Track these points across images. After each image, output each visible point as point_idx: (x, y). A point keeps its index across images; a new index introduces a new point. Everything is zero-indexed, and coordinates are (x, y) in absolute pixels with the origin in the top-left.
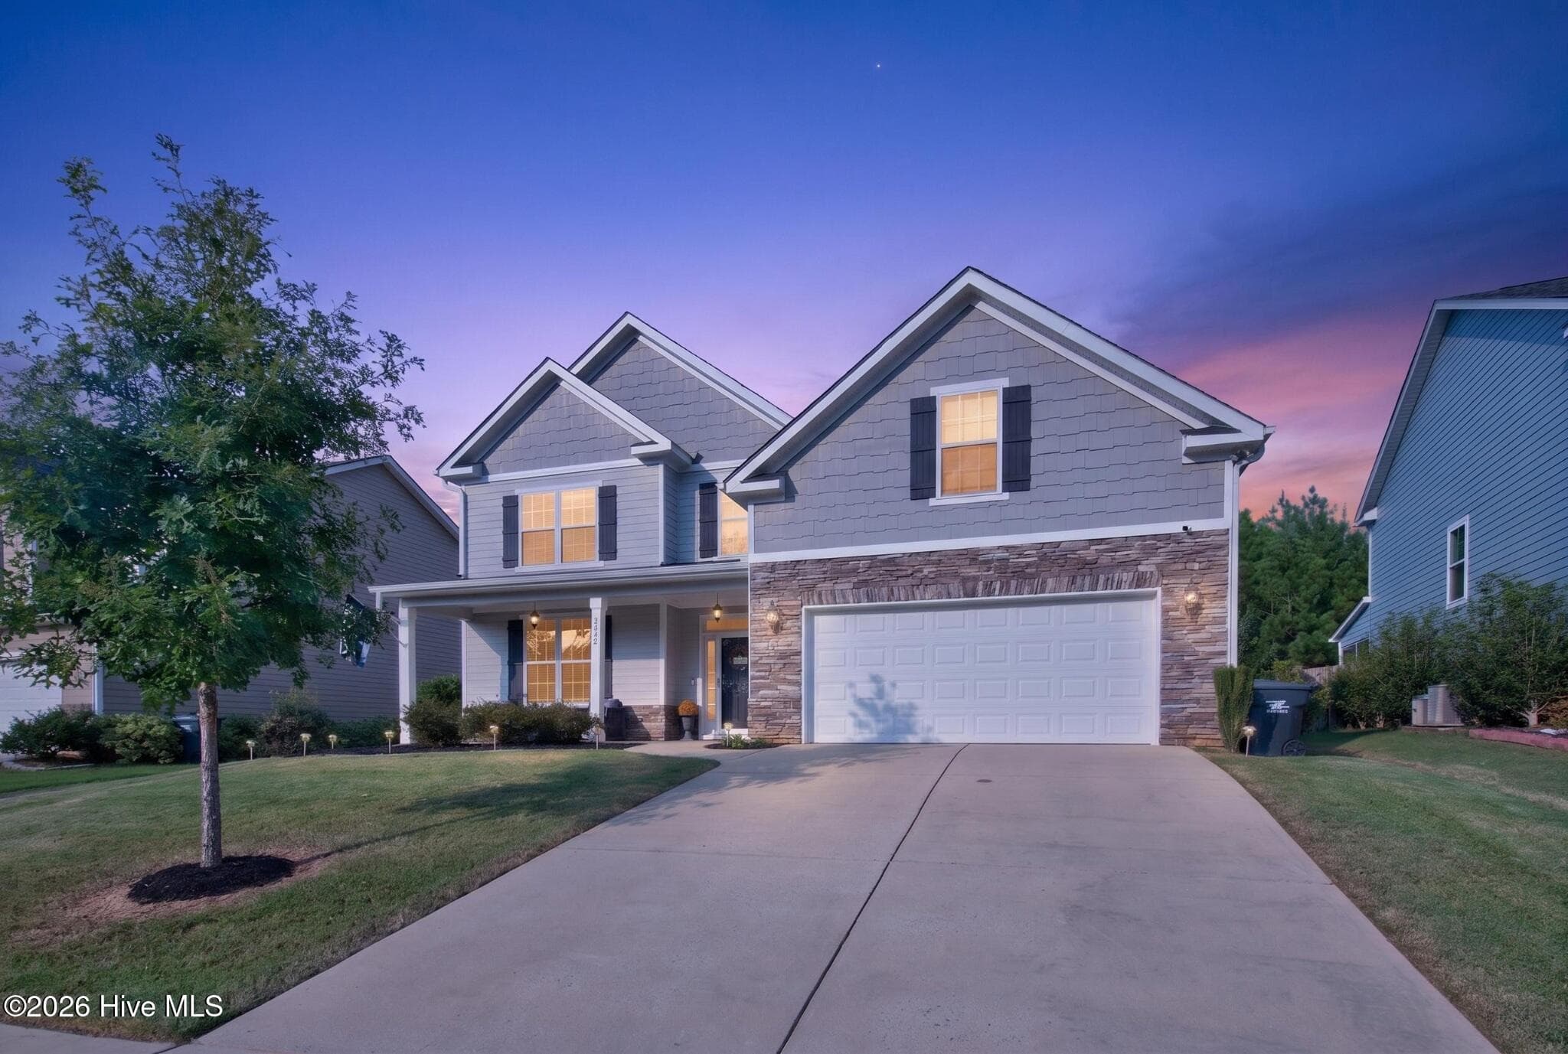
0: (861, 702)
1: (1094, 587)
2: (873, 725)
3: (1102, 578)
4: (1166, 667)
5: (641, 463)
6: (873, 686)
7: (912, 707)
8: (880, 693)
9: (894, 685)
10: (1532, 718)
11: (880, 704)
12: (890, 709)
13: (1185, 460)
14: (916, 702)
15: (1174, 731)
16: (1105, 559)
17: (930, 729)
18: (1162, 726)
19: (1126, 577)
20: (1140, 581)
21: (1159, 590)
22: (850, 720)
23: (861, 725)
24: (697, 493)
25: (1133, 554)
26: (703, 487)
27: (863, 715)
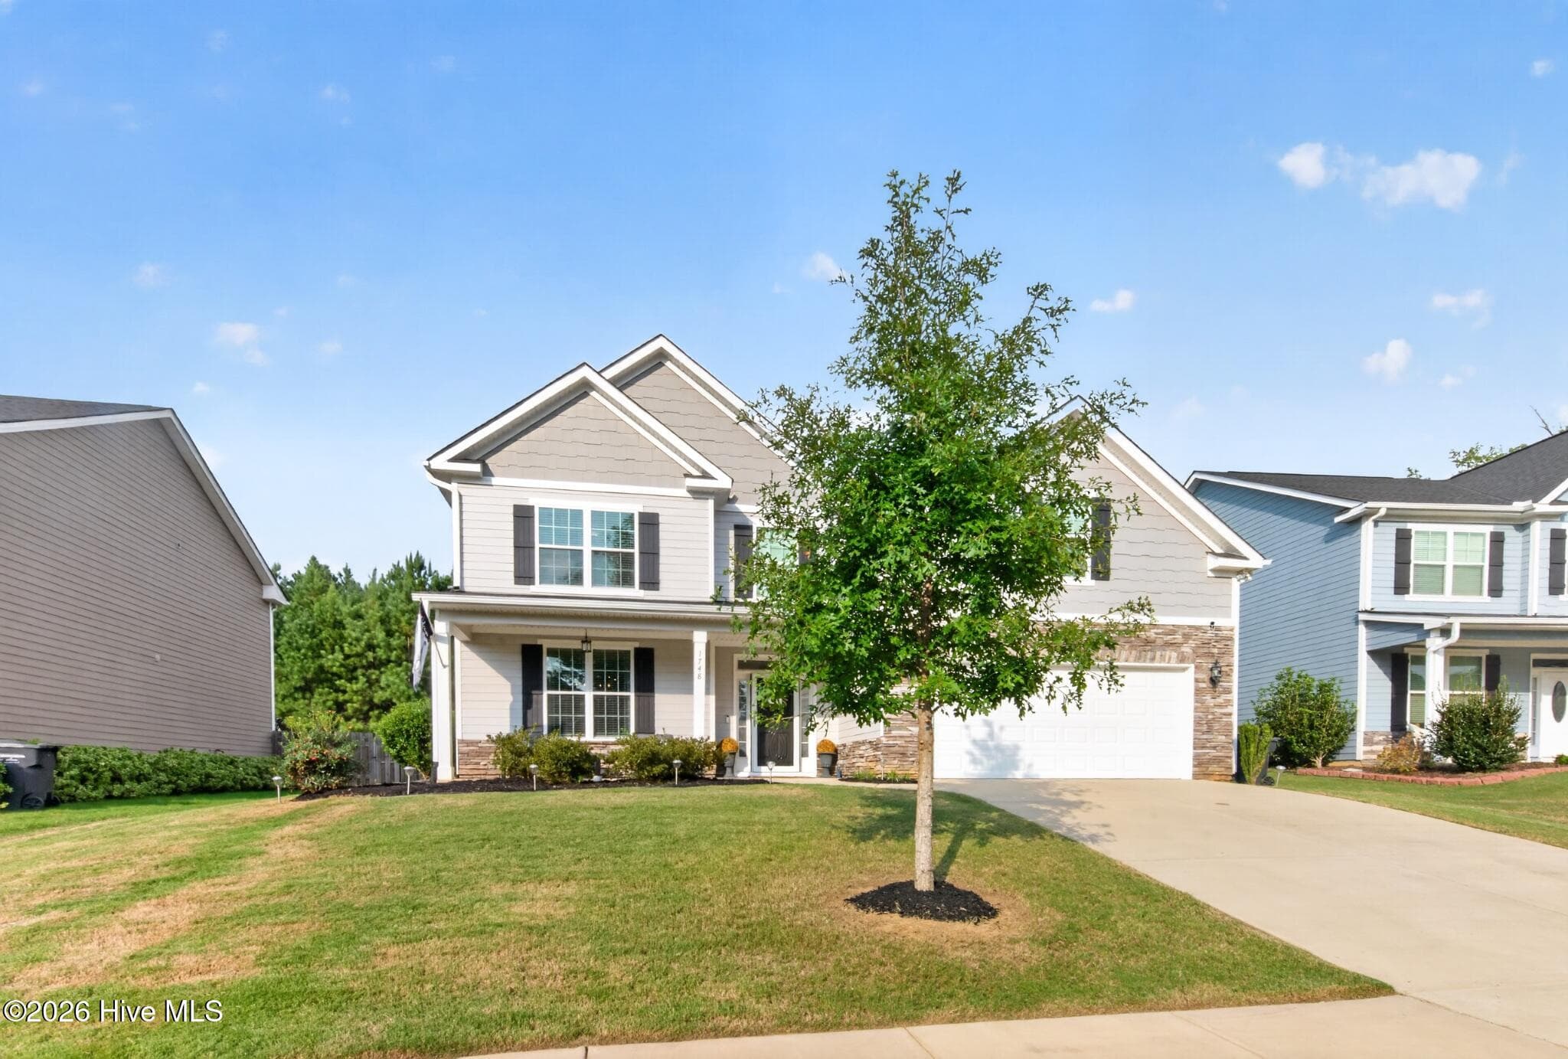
0: (975, 742)
1: (1153, 659)
2: (985, 761)
3: (1158, 654)
4: (1198, 722)
5: (689, 495)
6: (986, 729)
7: (1017, 748)
8: (991, 735)
9: (1002, 728)
10: (1318, 762)
11: (991, 743)
12: (999, 748)
13: (1210, 574)
14: (1020, 744)
15: (1203, 768)
16: (1159, 642)
17: (1030, 766)
18: (1195, 766)
19: (1174, 655)
20: (1182, 659)
21: (1192, 666)
22: (967, 758)
23: (975, 761)
24: (732, 533)
25: (1179, 638)
26: (737, 527)
27: (977, 752)
